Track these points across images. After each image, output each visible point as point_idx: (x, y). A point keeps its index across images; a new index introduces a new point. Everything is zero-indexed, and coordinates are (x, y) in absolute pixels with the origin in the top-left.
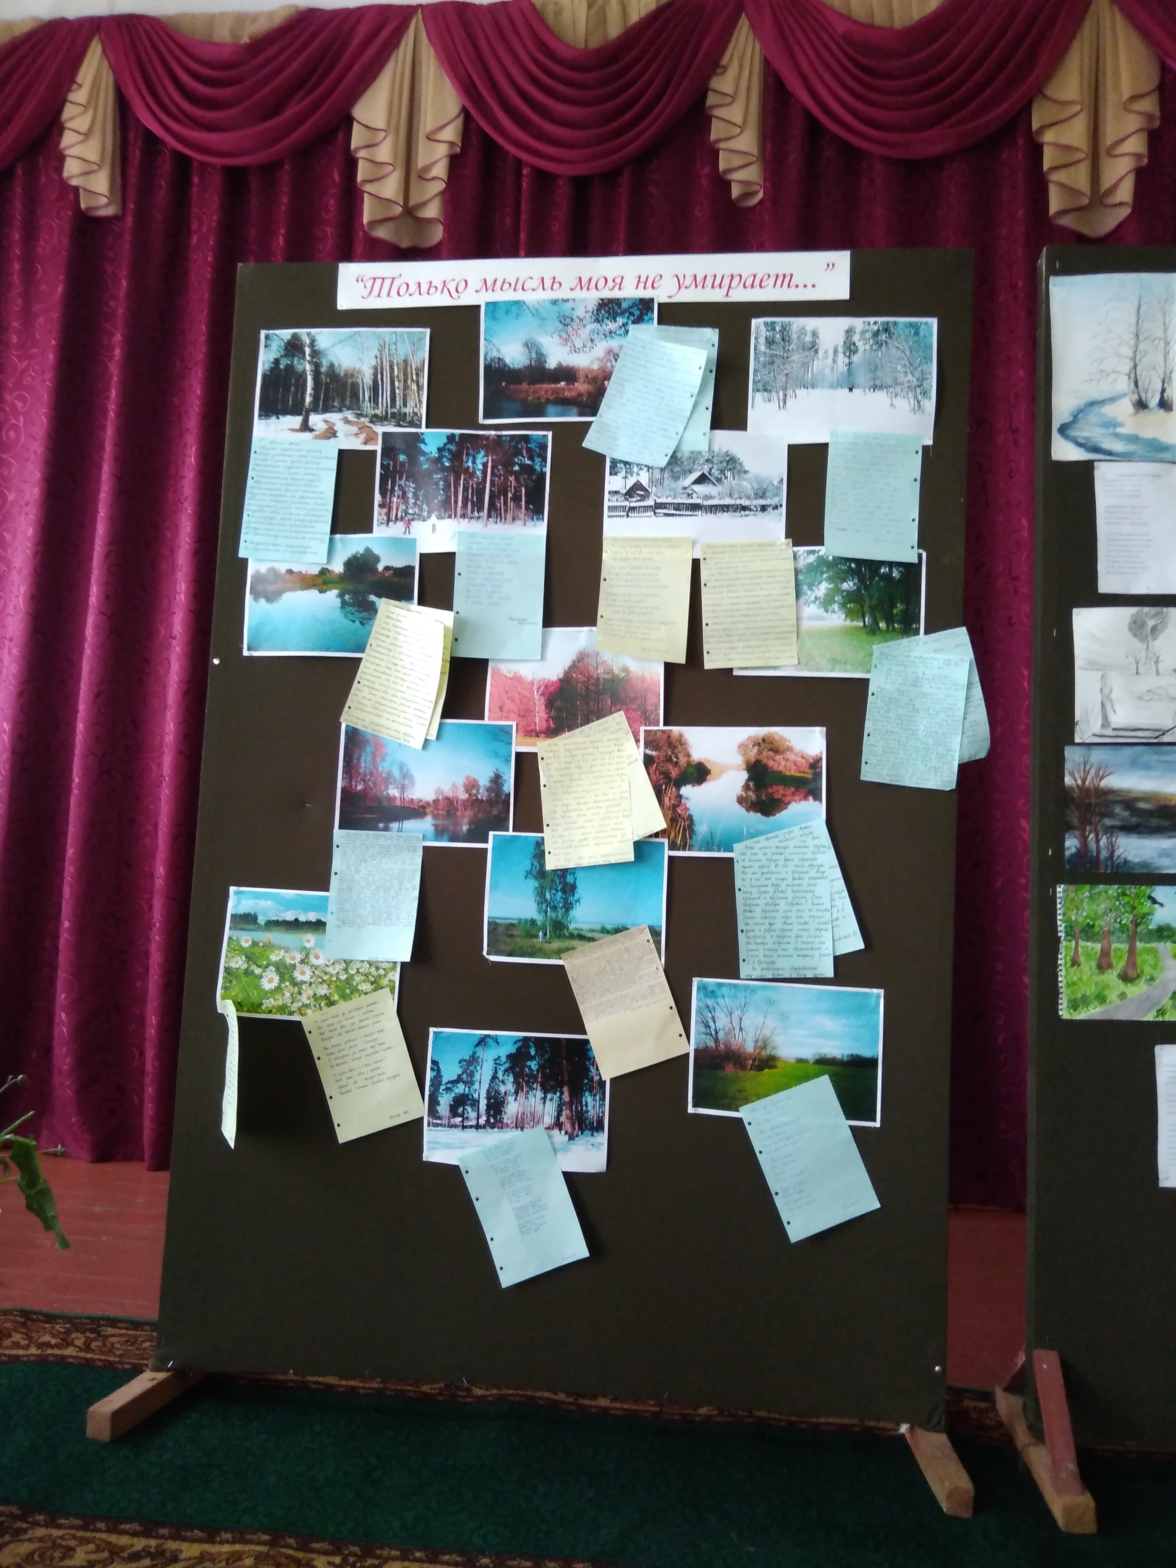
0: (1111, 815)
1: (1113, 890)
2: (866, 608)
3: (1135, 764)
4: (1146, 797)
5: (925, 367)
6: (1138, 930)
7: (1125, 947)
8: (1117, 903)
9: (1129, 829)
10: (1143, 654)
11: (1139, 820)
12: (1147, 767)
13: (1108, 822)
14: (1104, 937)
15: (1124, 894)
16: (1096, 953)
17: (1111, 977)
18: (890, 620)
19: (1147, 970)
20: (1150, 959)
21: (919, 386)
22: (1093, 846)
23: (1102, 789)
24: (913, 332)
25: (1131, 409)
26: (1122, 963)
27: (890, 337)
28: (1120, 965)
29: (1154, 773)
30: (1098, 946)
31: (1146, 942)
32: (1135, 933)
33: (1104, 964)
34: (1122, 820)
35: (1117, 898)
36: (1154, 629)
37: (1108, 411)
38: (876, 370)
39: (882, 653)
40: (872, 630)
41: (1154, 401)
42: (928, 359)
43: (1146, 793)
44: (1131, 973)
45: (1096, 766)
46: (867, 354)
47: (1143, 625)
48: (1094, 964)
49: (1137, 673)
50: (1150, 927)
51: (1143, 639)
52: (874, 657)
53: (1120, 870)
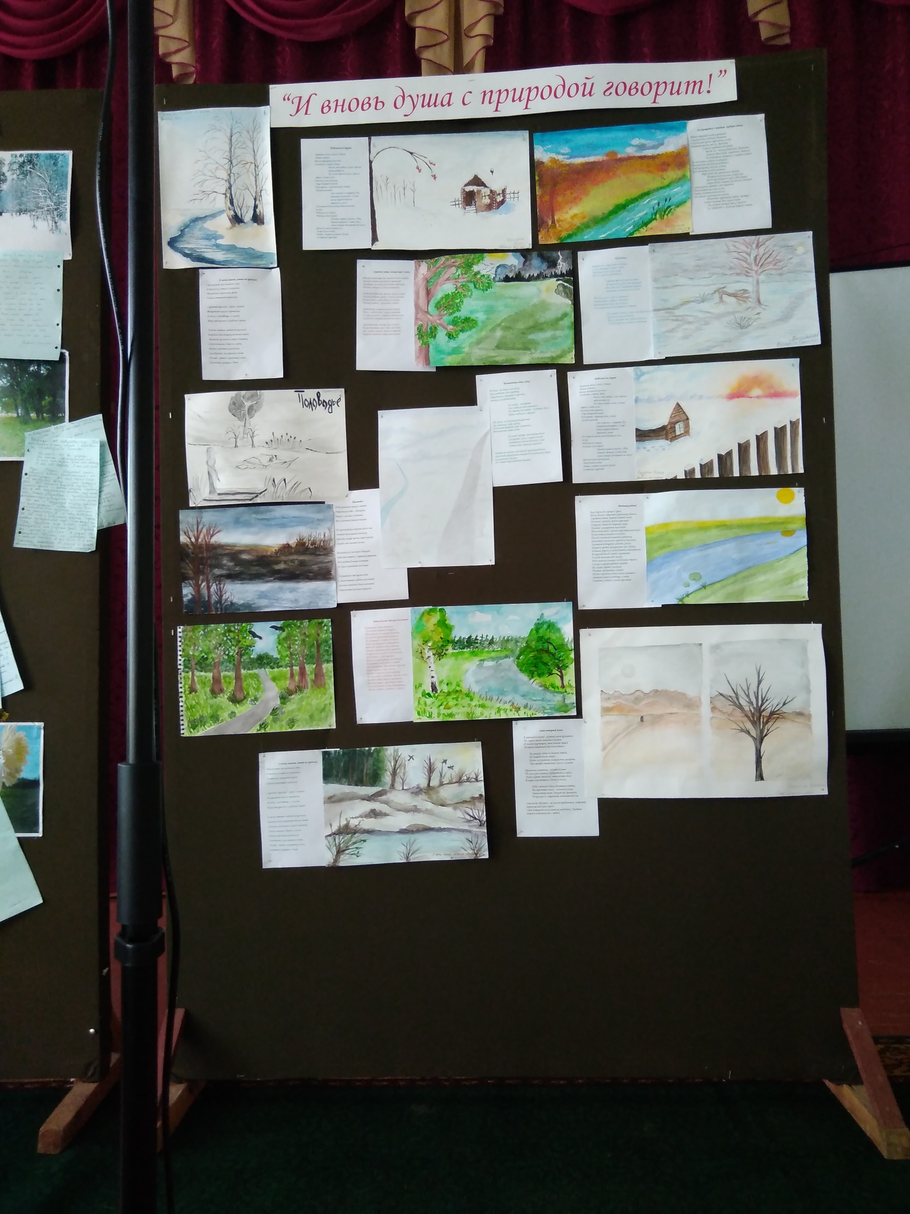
0: (220, 566)
1: (221, 628)
2: (19, 401)
3: (237, 522)
4: (249, 550)
5: (62, 192)
6: (242, 660)
7: (232, 674)
8: (225, 639)
9: (232, 577)
10: (241, 429)
11: (242, 569)
12: (247, 524)
13: (217, 572)
14: (215, 667)
15: (230, 631)
16: (209, 680)
17: (223, 699)
18: (39, 412)
19: (252, 692)
20: (253, 683)
21: (56, 210)
22: (205, 592)
23: (213, 545)
24: (52, 163)
25: (228, 224)
26: (232, 687)
27: (34, 168)
28: (229, 688)
29: (253, 529)
30: (210, 675)
31: (249, 669)
32: (240, 662)
33: (216, 689)
34: (229, 569)
35: (224, 634)
36: (251, 408)
37: (209, 225)
38: (22, 196)
39: (33, 439)
40: (25, 421)
41: (248, 217)
42: (62, 186)
43: (247, 546)
44: (239, 696)
45: (207, 526)
46: (14, 182)
47: (242, 405)
48: (208, 690)
49: (236, 446)
50: (252, 657)
51: (242, 418)
52: (26, 442)
53: (228, 612)
